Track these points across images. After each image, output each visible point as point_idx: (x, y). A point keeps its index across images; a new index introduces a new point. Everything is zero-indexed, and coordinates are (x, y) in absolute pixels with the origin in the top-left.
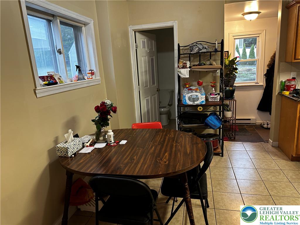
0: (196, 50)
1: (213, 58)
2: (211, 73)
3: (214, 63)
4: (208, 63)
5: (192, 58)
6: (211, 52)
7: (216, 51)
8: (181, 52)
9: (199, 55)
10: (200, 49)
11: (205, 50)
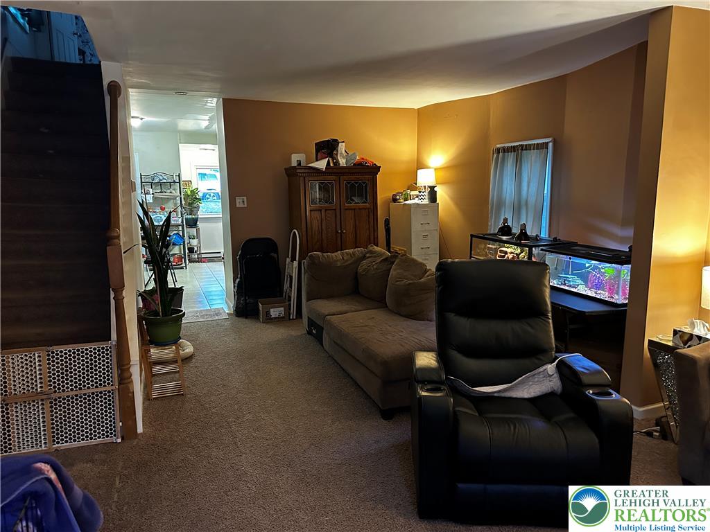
0: (157, 180)
1: (172, 187)
2: (172, 201)
3: (173, 192)
4: (169, 191)
5: (153, 186)
6: (170, 183)
7: (174, 182)
8: (143, 181)
9: (160, 184)
10: (160, 180)
11: (165, 181)
